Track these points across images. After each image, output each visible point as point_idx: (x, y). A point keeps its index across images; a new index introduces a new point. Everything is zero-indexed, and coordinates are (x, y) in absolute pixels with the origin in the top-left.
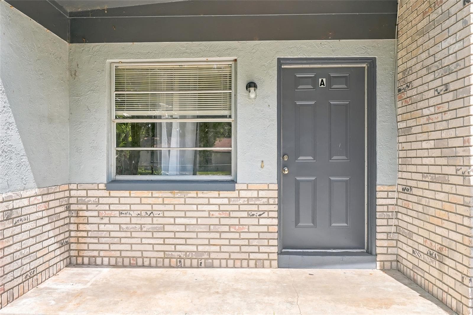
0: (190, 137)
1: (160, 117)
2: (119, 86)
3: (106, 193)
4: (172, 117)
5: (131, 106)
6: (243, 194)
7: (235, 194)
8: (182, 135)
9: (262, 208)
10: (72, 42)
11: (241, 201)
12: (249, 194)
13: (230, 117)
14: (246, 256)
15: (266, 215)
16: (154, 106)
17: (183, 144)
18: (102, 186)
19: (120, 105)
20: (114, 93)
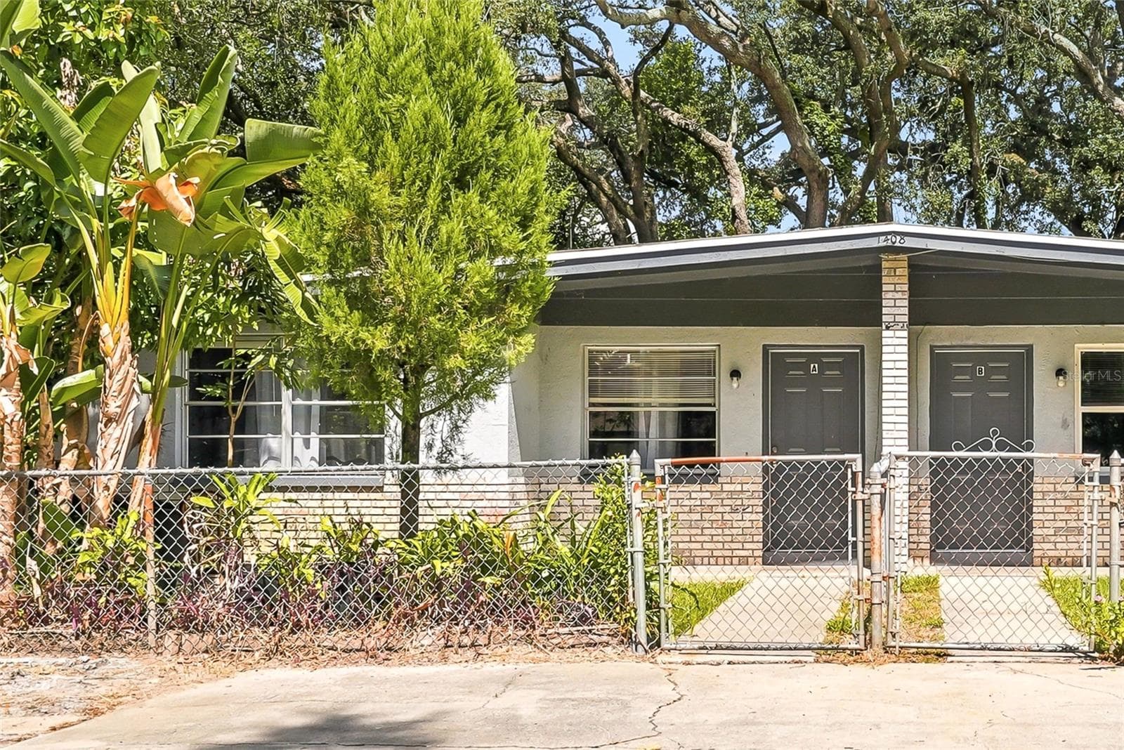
0: (671, 427)
1: (637, 405)
2: (593, 370)
3: (579, 487)
4: (649, 405)
5: (607, 390)
6: (726, 487)
7: (717, 487)
8: (662, 425)
9: (746, 502)
10: (543, 324)
11: (724, 495)
12: (731, 487)
13: (714, 406)
14: (729, 553)
15: (750, 510)
16: (630, 393)
17: (662, 433)
18: (575, 480)
19: (593, 390)
20: (587, 379)
